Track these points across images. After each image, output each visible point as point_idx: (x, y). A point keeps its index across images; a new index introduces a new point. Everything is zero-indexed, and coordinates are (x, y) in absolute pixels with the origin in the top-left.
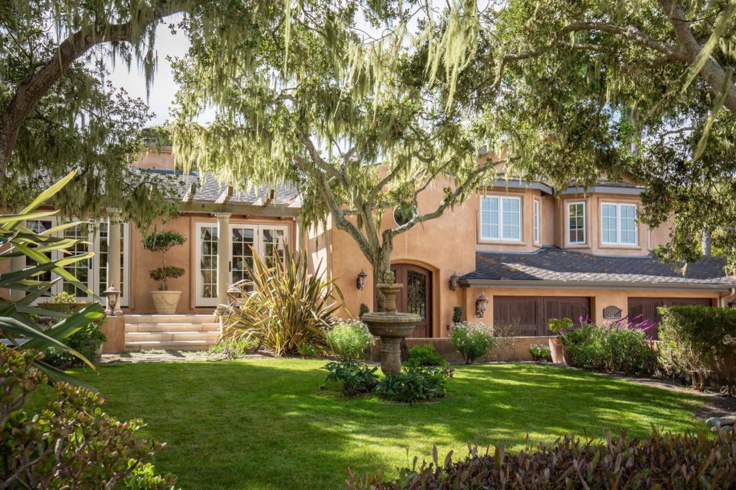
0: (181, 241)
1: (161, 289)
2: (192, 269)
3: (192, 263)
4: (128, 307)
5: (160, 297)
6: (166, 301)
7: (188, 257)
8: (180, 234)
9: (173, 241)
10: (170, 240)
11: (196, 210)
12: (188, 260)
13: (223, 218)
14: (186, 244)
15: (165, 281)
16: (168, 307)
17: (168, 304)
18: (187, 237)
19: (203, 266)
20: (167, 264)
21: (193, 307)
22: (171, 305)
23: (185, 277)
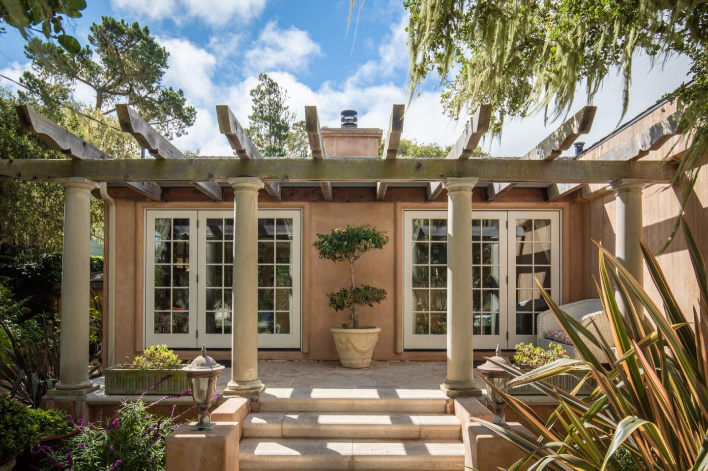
0: (378, 242)
1: (345, 326)
2: (399, 288)
3: (399, 278)
4: (298, 350)
5: (344, 340)
6: (354, 347)
7: (392, 268)
8: (377, 230)
9: (364, 242)
10: (359, 241)
11: (404, 176)
12: (391, 273)
13: (460, 189)
14: (388, 247)
15: (353, 310)
16: (358, 356)
17: (358, 351)
18: (390, 234)
19: (416, 282)
20: (356, 281)
21: (400, 350)
22: (363, 353)
23: (387, 303)
